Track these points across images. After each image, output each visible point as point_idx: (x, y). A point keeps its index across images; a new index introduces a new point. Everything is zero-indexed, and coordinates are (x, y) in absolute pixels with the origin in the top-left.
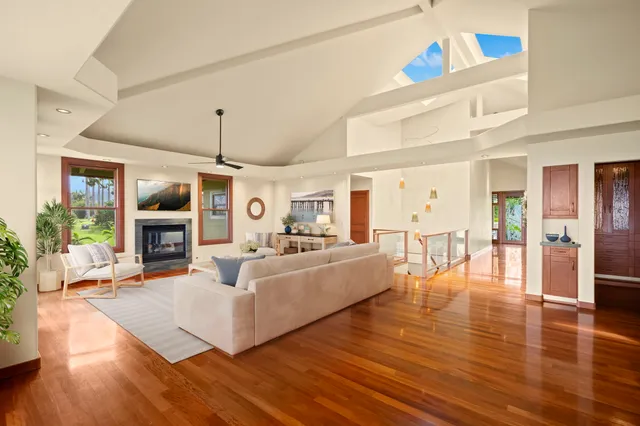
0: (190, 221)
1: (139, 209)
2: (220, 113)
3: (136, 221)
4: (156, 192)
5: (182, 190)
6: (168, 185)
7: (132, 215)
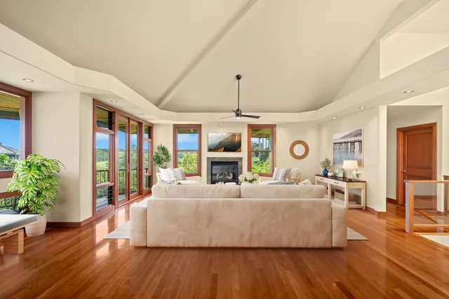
0: (241, 159)
1: (209, 151)
2: (238, 77)
3: (208, 158)
4: (221, 140)
5: (237, 139)
6: (229, 135)
7: (206, 154)
